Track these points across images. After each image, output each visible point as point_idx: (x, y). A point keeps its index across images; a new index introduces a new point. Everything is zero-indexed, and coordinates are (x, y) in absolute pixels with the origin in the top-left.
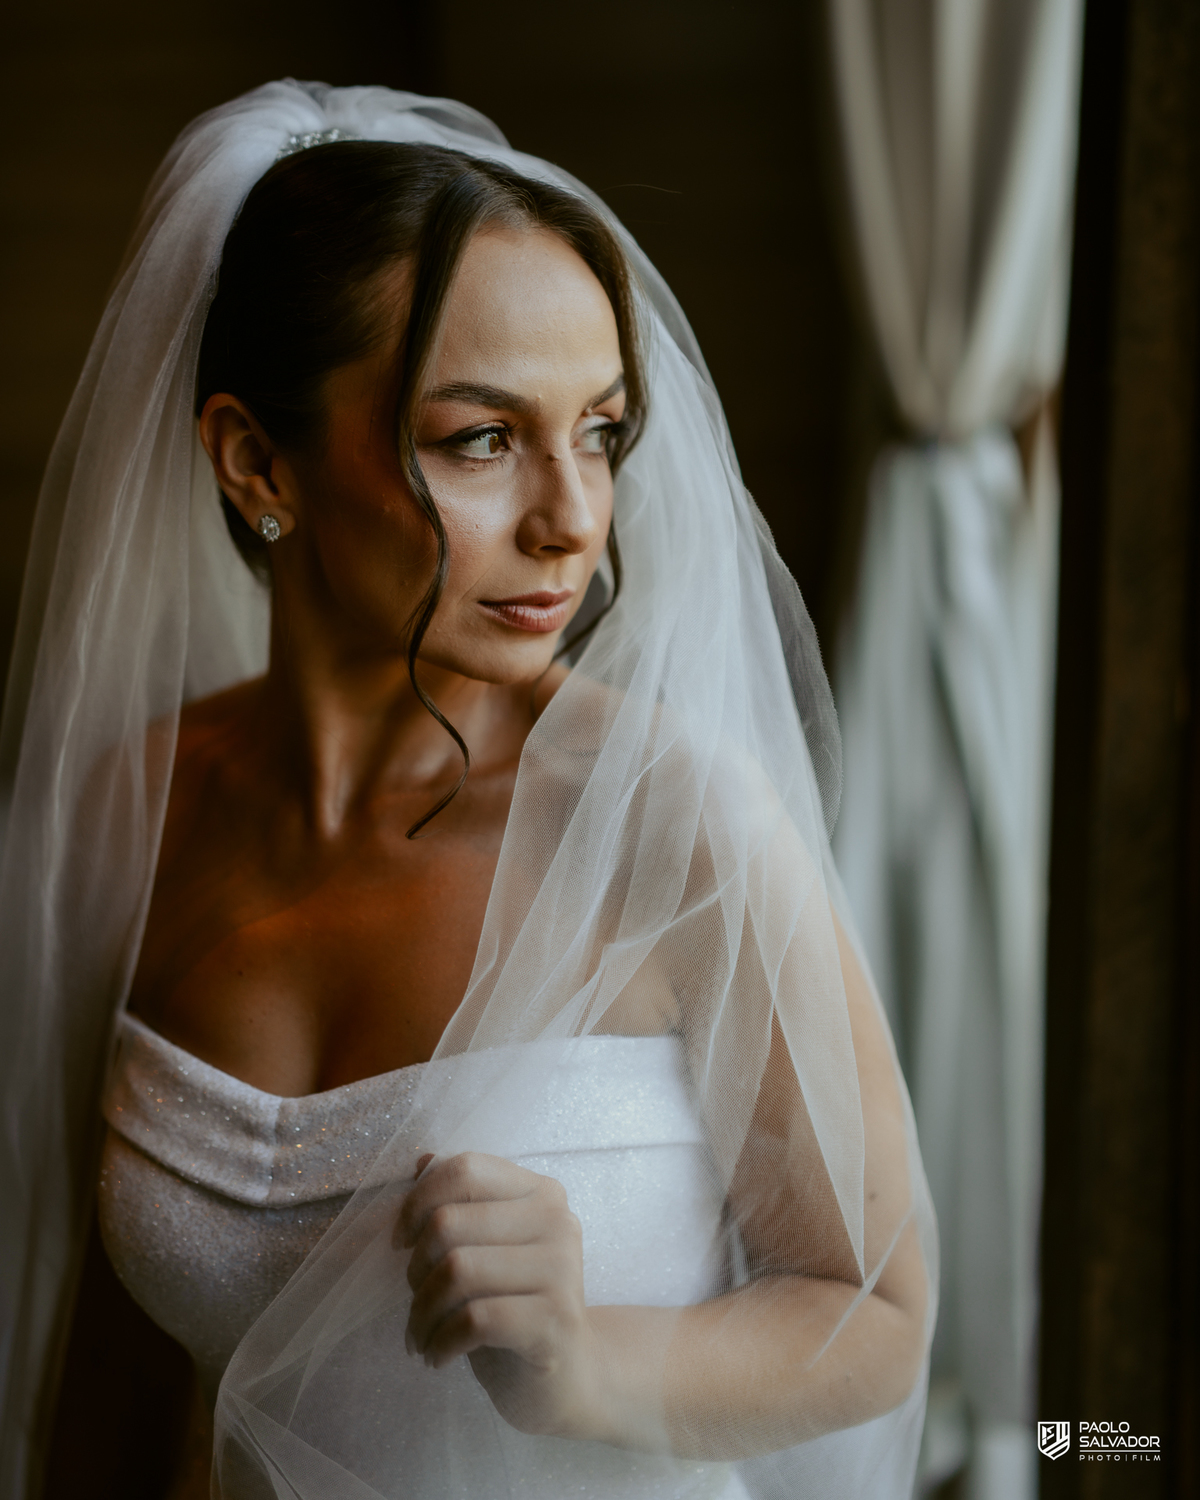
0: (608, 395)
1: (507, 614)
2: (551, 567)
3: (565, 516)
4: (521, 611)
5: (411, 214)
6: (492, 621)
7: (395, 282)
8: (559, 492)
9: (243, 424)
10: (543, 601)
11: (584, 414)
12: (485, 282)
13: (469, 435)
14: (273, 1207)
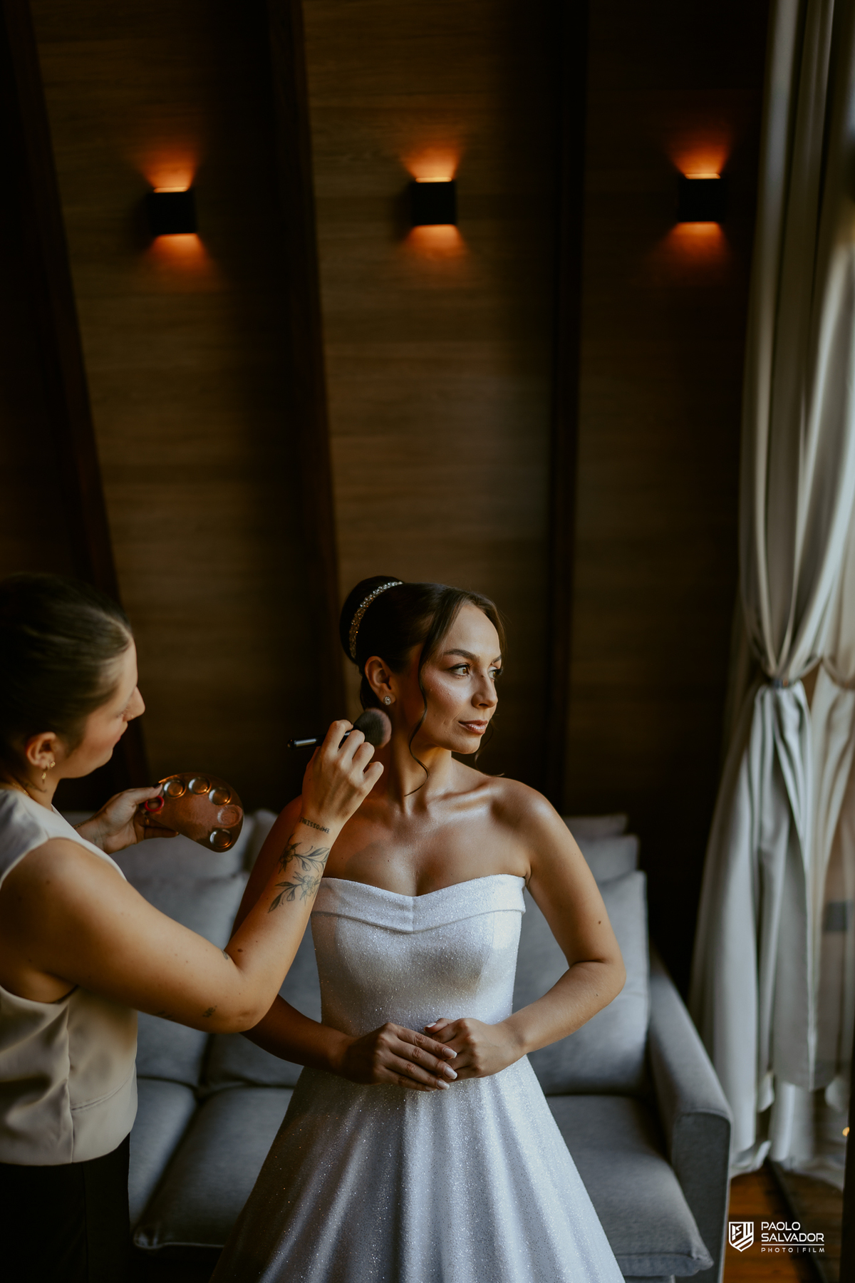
0: (496, 661)
1: (468, 727)
2: (482, 711)
3: (487, 695)
4: (472, 726)
6: (463, 728)
7: (428, 621)
8: (486, 687)
9: (380, 666)
10: (479, 723)
11: (491, 664)
13: (458, 667)
14: (414, 933)
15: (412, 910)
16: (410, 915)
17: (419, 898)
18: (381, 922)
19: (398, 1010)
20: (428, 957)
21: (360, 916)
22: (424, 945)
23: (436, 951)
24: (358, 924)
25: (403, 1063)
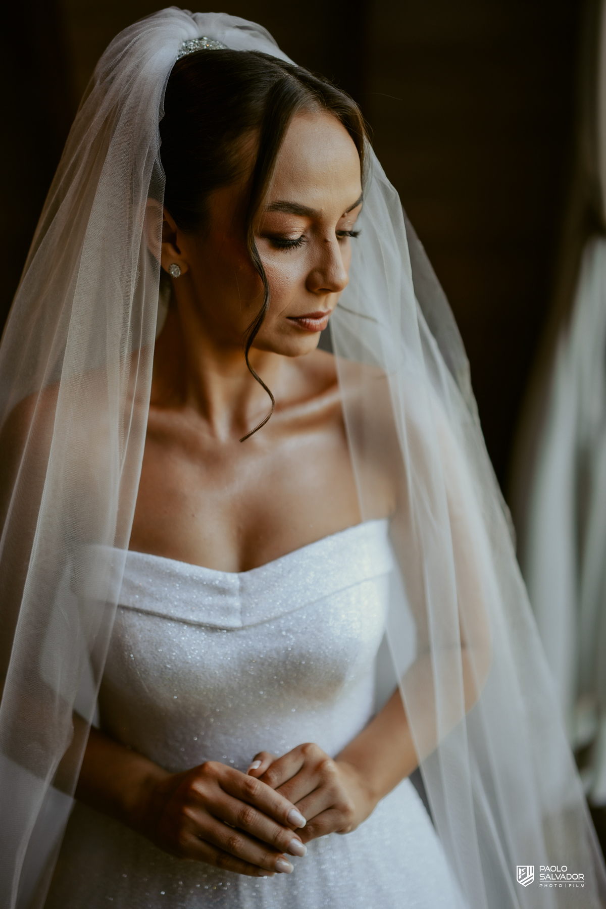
0: (355, 205)
1: (301, 323)
2: (323, 298)
3: (333, 273)
4: (308, 321)
5: (258, 103)
6: (293, 327)
8: (330, 260)
10: (318, 316)
11: (343, 216)
12: (297, 145)
14: (243, 628)
15: (237, 594)
16: (235, 602)
17: (247, 575)
18: (192, 617)
19: (222, 738)
20: (267, 663)
21: (159, 608)
22: (259, 646)
23: (278, 653)
24: (157, 620)
25: (223, 831)
